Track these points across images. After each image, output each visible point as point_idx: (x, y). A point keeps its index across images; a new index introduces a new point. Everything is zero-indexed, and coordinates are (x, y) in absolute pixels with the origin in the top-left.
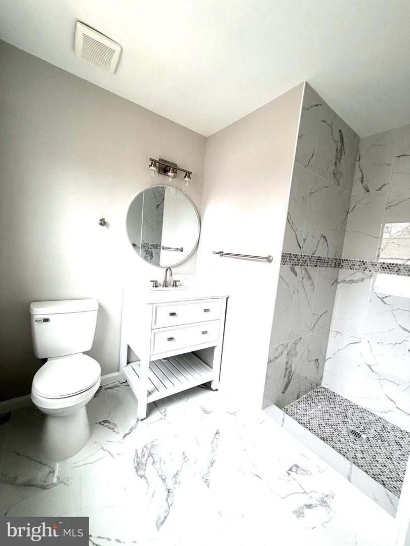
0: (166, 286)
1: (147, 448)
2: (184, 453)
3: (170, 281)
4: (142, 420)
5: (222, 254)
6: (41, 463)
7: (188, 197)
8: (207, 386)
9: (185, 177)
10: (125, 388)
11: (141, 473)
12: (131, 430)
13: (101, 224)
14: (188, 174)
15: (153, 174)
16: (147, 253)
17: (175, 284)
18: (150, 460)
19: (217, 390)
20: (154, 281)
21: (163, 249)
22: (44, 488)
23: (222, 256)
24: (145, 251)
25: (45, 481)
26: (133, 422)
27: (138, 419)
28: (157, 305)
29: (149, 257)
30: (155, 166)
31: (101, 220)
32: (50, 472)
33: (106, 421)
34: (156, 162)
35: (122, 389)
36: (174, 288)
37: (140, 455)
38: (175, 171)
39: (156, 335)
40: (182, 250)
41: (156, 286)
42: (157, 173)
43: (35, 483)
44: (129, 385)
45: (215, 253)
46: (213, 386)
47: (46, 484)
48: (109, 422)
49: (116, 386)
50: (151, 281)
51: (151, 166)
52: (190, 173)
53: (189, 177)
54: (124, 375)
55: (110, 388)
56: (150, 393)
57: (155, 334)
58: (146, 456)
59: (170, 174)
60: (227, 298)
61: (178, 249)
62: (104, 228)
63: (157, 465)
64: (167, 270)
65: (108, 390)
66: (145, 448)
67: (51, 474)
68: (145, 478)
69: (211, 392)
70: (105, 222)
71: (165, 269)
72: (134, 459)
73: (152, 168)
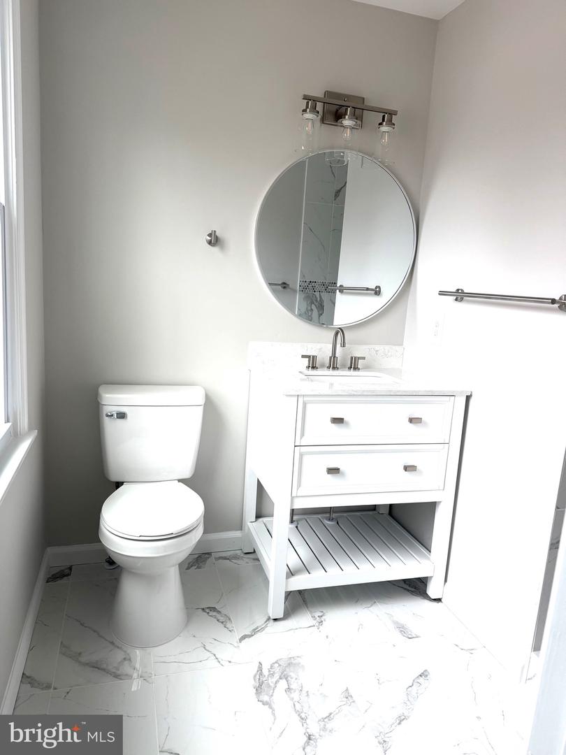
0: (334, 368)
1: (280, 665)
2: (347, 690)
3: (344, 359)
4: (275, 620)
5: (460, 295)
6: (112, 643)
7: (390, 170)
8: (416, 587)
9: (380, 124)
10: (251, 563)
11: (266, 698)
12: (255, 631)
13: (210, 243)
14: (388, 116)
15: (309, 128)
16: (312, 303)
17: (354, 365)
18: (283, 684)
19: (439, 600)
20: (309, 357)
21: (341, 291)
22: (117, 676)
23: (462, 300)
24: (307, 297)
25: (118, 669)
26: (260, 621)
27: (269, 619)
28: (306, 399)
29: (315, 313)
30: (314, 110)
31: (210, 235)
32: (125, 659)
33: (214, 609)
34: (315, 100)
35: (246, 564)
36: (352, 372)
37: (265, 672)
38: (357, 116)
39: (305, 458)
40: (377, 291)
41: (313, 367)
42: (318, 123)
43: (104, 666)
44: (258, 560)
45: (442, 293)
46: (432, 591)
47: (119, 672)
48: (219, 612)
49: (236, 557)
50: (303, 356)
51: (305, 111)
52: (392, 113)
53: (391, 123)
54: (249, 538)
55: (225, 558)
56: (291, 573)
57: (301, 455)
58: (277, 676)
59: (347, 122)
60: (468, 398)
61: (368, 289)
62: (215, 250)
63: (295, 695)
64: (337, 334)
65: (220, 560)
66: (276, 665)
67: (126, 662)
68: (271, 707)
69: (426, 603)
70: (217, 239)
71: (333, 333)
72: (255, 676)
73: (309, 115)
